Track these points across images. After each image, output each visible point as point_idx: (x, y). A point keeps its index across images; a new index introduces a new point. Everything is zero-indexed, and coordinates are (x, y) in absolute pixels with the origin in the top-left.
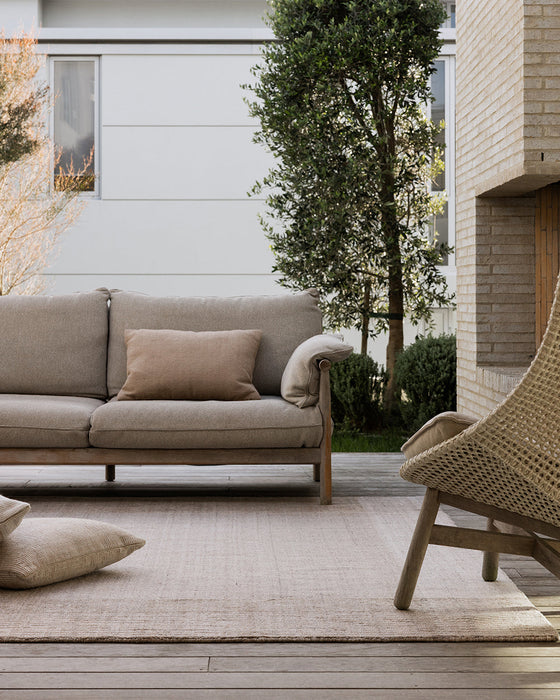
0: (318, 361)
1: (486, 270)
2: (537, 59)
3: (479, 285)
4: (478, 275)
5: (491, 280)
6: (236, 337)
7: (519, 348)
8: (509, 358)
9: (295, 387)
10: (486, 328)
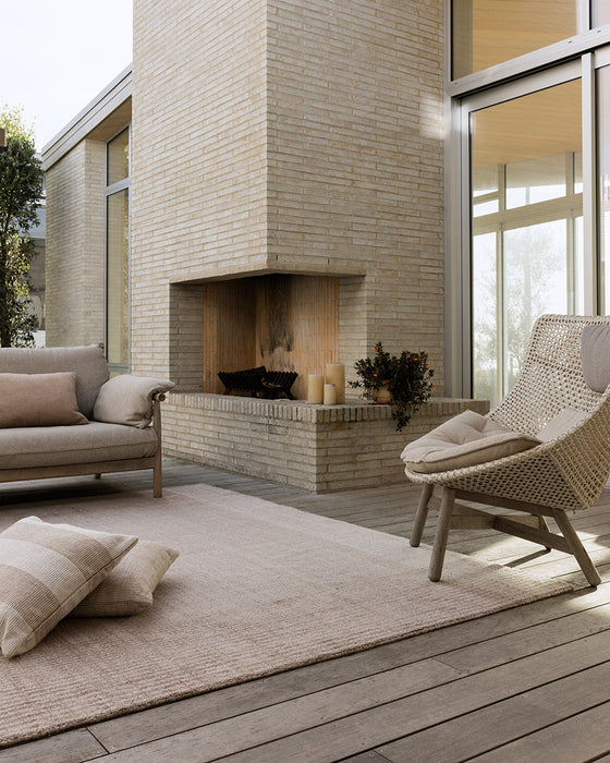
0: (154, 395)
1: (175, 331)
2: (274, 195)
3: (171, 340)
4: (170, 334)
5: (178, 337)
6: (63, 377)
7: (195, 381)
8: (188, 387)
9: (136, 414)
10: (175, 368)
